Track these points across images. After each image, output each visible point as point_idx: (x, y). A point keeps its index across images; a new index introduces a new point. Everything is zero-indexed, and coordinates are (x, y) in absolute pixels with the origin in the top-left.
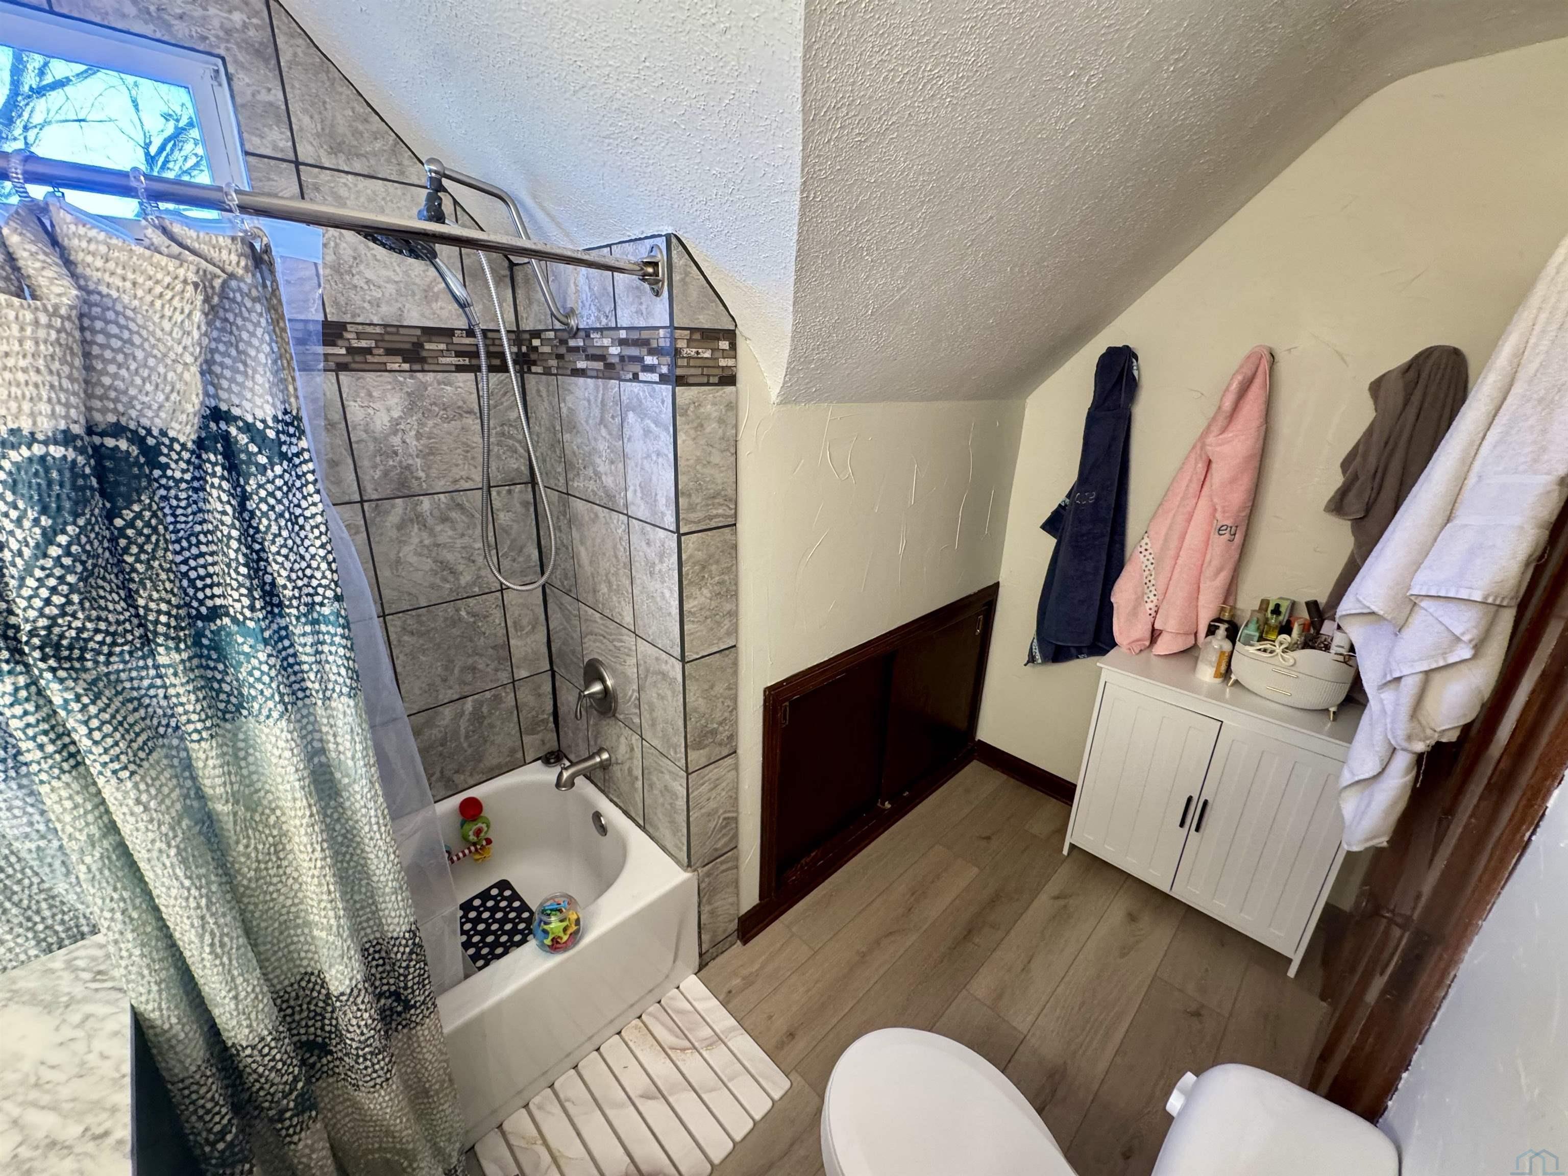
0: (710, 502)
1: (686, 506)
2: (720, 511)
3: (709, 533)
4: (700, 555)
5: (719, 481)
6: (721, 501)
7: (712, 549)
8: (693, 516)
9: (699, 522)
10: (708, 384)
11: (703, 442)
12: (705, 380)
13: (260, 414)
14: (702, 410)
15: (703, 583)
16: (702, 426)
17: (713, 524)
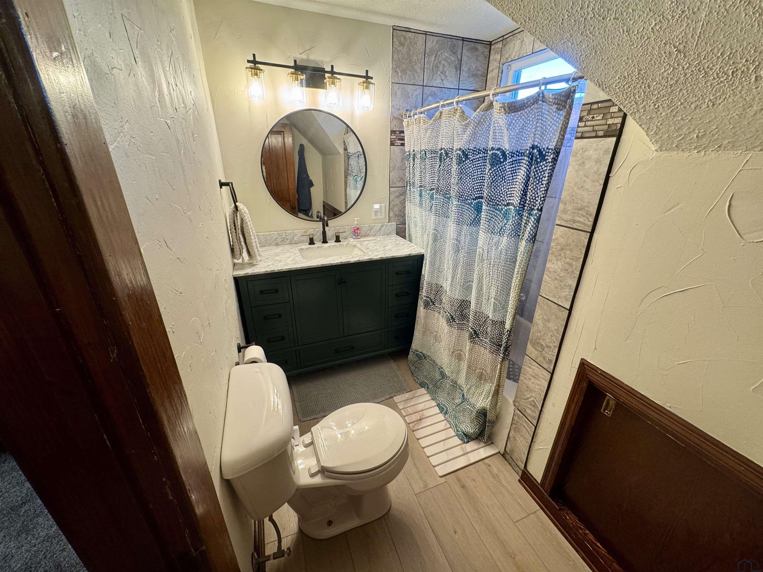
0: (576, 212)
1: (561, 209)
2: (582, 220)
3: (571, 230)
4: (562, 240)
5: (586, 200)
6: (584, 213)
7: (570, 241)
8: (566, 217)
9: (567, 221)
10: (596, 137)
11: (581, 173)
12: (594, 134)
13: (544, 146)
14: (587, 153)
15: (559, 258)
16: (584, 163)
17: (575, 226)
